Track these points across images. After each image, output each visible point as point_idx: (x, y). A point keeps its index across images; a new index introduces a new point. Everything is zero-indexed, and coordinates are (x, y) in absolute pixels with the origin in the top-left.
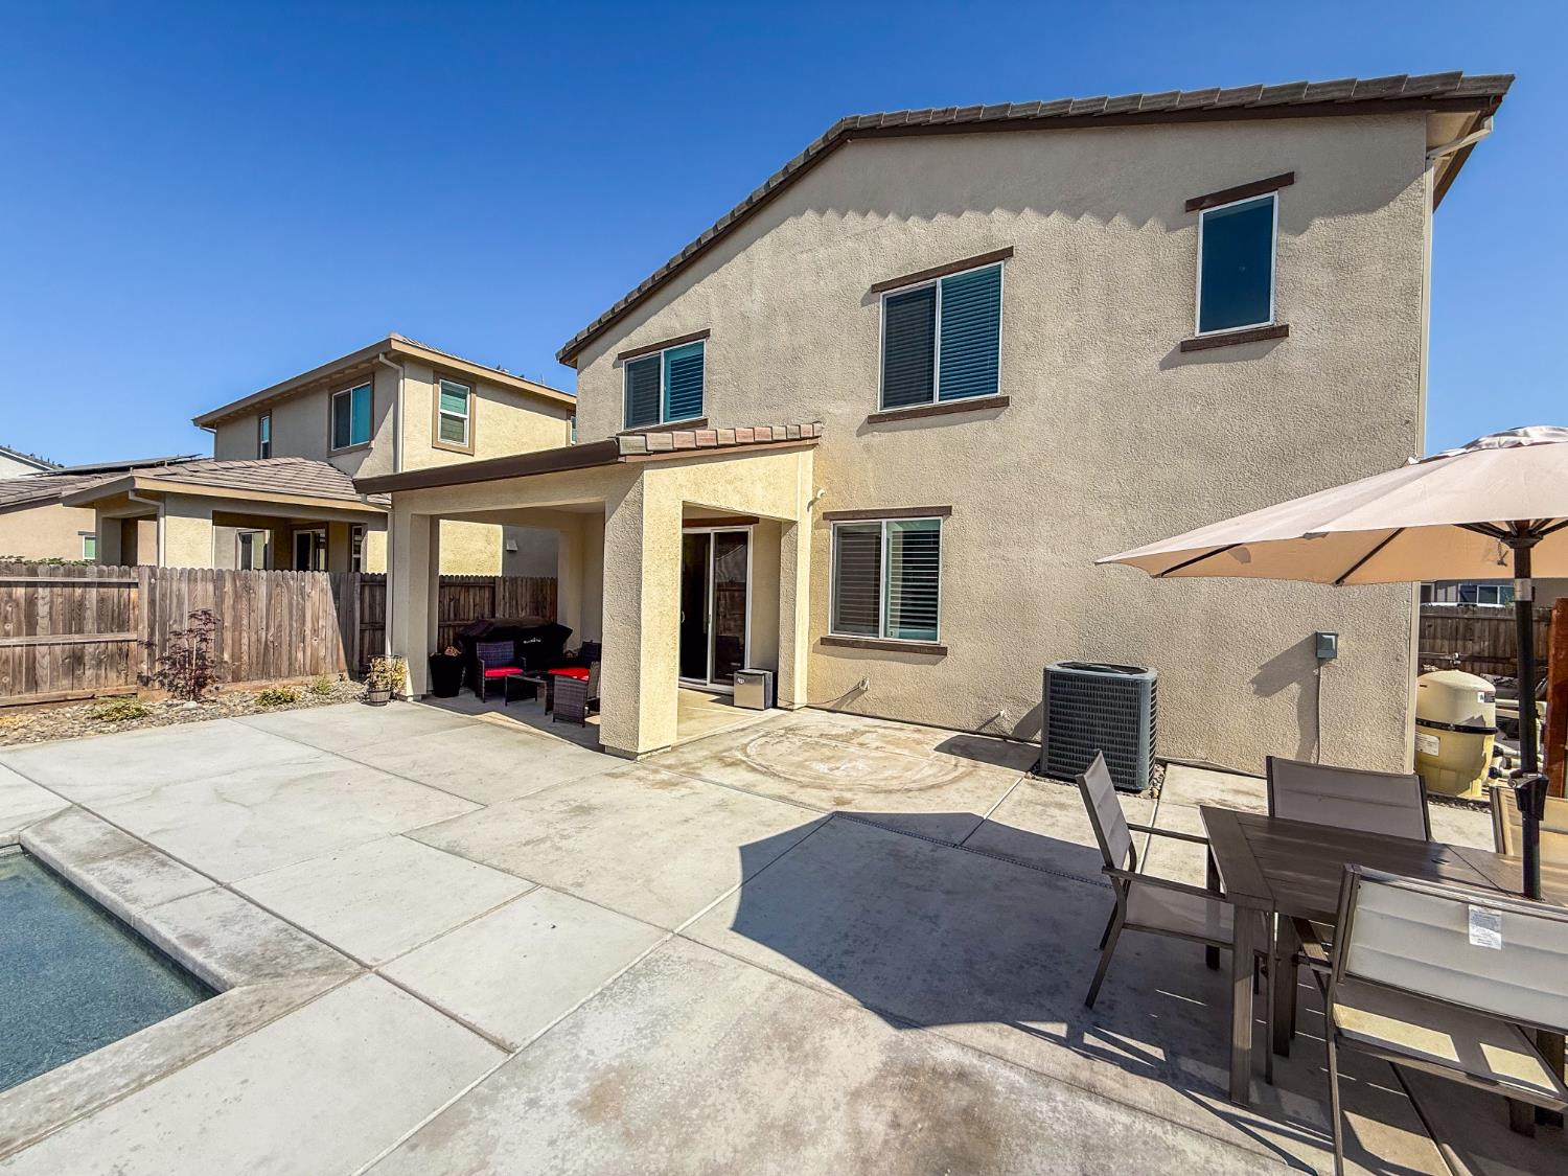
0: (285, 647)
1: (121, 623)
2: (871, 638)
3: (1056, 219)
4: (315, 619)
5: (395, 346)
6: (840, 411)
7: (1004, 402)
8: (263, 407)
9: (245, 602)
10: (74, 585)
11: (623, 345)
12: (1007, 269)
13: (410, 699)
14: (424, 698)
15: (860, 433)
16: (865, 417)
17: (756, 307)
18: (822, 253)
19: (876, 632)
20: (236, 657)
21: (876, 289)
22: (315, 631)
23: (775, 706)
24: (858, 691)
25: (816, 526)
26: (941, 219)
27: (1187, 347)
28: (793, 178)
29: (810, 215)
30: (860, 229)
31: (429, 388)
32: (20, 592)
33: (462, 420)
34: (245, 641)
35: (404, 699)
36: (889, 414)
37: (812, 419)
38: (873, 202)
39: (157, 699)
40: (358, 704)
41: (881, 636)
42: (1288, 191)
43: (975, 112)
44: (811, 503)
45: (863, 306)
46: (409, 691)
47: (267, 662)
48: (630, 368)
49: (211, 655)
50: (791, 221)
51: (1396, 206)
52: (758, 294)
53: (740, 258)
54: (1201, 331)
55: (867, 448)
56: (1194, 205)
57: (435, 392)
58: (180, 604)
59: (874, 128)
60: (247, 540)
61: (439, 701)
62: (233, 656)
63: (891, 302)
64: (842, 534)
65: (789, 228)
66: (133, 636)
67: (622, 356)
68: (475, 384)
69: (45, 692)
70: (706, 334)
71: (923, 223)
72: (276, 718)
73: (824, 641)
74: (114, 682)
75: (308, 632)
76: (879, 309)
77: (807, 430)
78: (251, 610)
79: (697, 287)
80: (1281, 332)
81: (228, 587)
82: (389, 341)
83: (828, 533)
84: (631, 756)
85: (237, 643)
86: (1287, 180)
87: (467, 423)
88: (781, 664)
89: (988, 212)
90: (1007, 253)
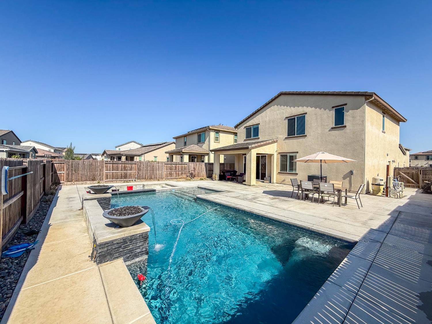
0: (200, 173)
2: (286, 172)
3: (313, 108)
6: (281, 137)
7: (306, 136)
8: (185, 136)
11: (245, 125)
12: (306, 116)
13: (217, 180)
14: (219, 180)
15: (284, 140)
16: (285, 138)
21: (286, 118)
23: (271, 183)
24: (284, 180)
25: (277, 155)
26: (296, 107)
27: (332, 128)
28: (273, 100)
29: (276, 106)
30: (283, 108)
33: (218, 137)
34: (196, 172)
36: (288, 137)
37: (276, 138)
38: (286, 104)
40: (210, 180)
41: (288, 172)
42: (346, 106)
44: (276, 151)
45: (284, 120)
47: (198, 175)
48: (246, 129)
50: (273, 107)
51: (361, 109)
53: (265, 112)
54: (335, 126)
55: (285, 142)
56: (333, 107)
57: (215, 133)
58: (191, 167)
59: (286, 93)
61: (221, 180)
62: (195, 174)
63: (289, 120)
64: (282, 156)
66: (186, 171)
67: (245, 127)
68: (220, 131)
69: (179, 177)
70: (259, 124)
71: (293, 108)
73: (279, 173)
74: (185, 177)
76: (287, 121)
77: (275, 140)
78: (197, 168)
79: (258, 116)
80: (345, 126)
81: (195, 165)
82: (208, 126)
83: (279, 156)
86: (346, 104)
88: (272, 176)
89: (303, 107)
90: (306, 113)
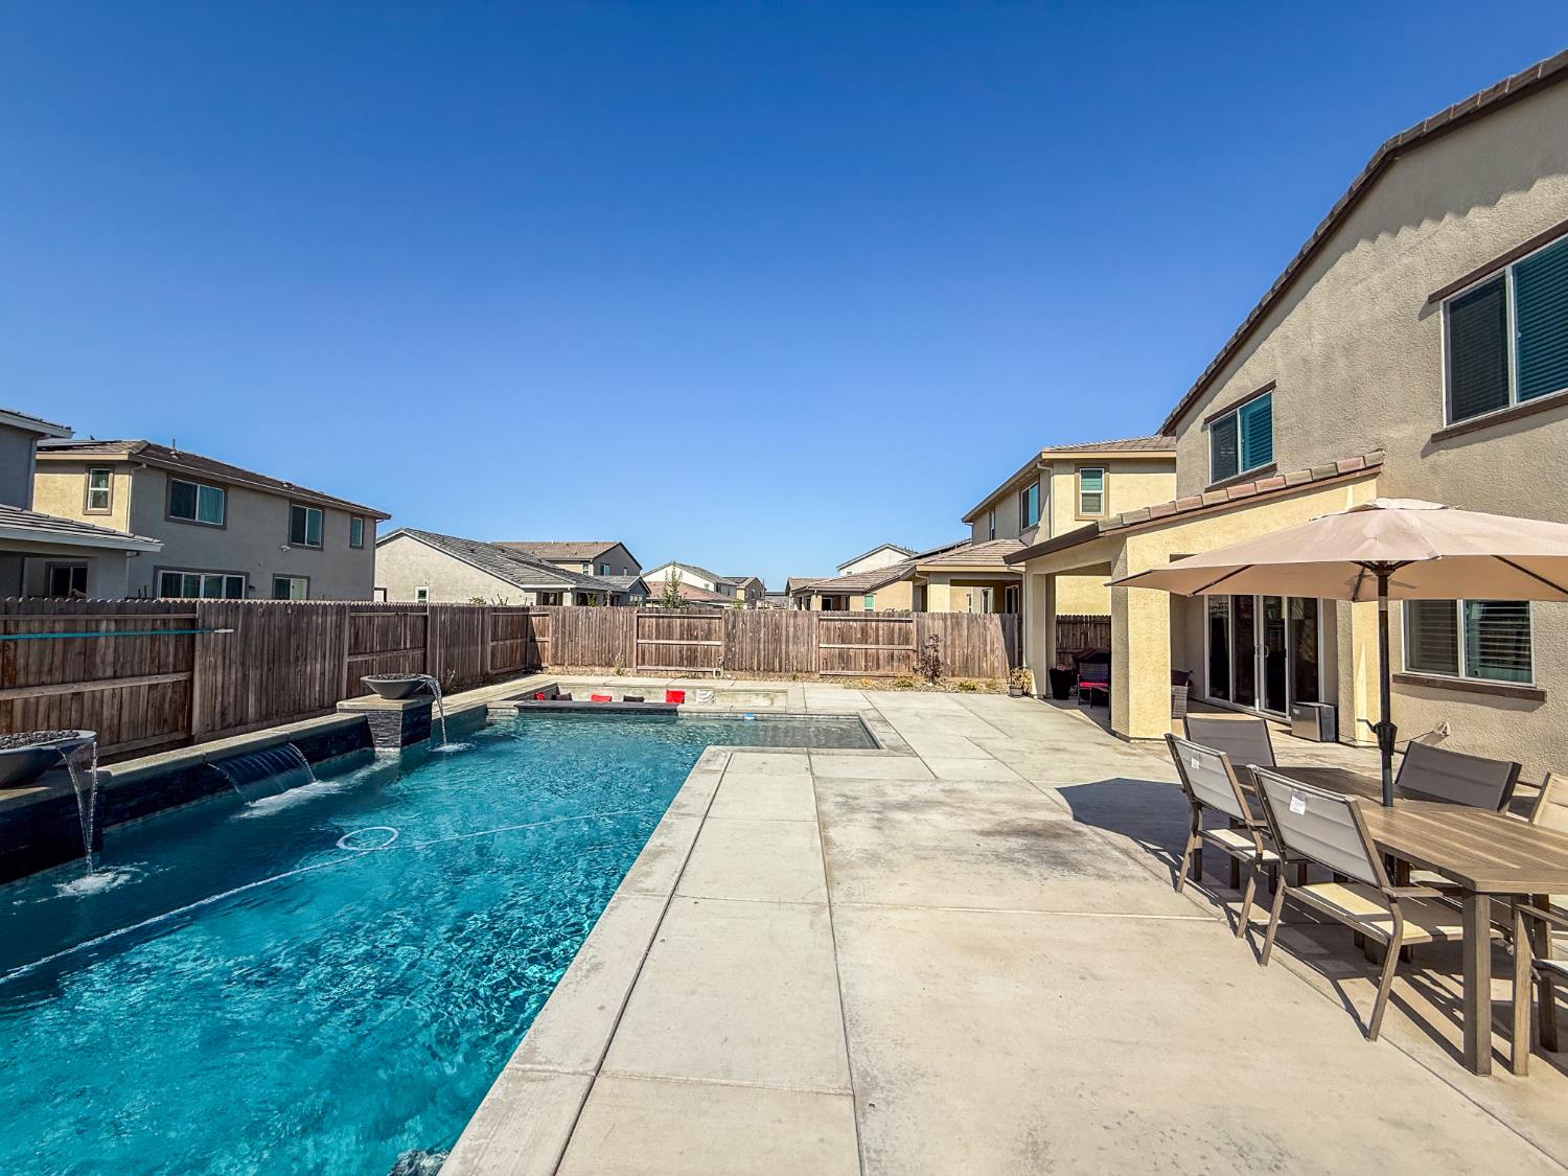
0: (977, 659)
1: (907, 642)
2: (1451, 678)
4: (992, 644)
5: (1044, 456)
6: (1403, 435)
8: (990, 507)
9: (957, 632)
10: (890, 621)
11: (1208, 412)
13: (1036, 697)
14: (1045, 698)
15: (1424, 454)
16: (1429, 437)
17: (1316, 350)
18: (1376, 279)
19: (1456, 671)
20: (953, 662)
21: (1433, 299)
22: (992, 651)
23: (1337, 741)
26: (1507, 200)
28: (1340, 220)
29: (1363, 246)
30: (1414, 240)
31: (1072, 477)
32: (874, 624)
33: (1099, 495)
34: (957, 654)
35: (1032, 696)
36: (1453, 430)
37: (1373, 447)
38: (1427, 209)
39: (920, 680)
40: (1006, 696)
41: (1462, 675)
43: (1533, 72)
45: (1420, 320)
46: (1034, 691)
47: (967, 667)
48: (1215, 428)
49: (941, 659)
50: (1345, 257)
52: (1318, 337)
53: (1300, 306)
55: (1434, 468)
57: (1076, 480)
58: (929, 631)
59: (1418, 137)
60: (986, 594)
61: (1056, 701)
62: (951, 662)
63: (1454, 307)
65: (1343, 265)
66: (911, 647)
67: (1207, 421)
68: (1108, 465)
69: (881, 672)
70: (1272, 386)
71: (1486, 211)
72: (964, 696)
73: (1397, 679)
74: (904, 672)
75: (988, 651)
76: (1440, 318)
77: (1371, 458)
78: (960, 636)
79: (1265, 344)
81: (949, 623)
82: (1041, 454)
84: (1127, 739)
85: (953, 655)
87: (1103, 496)
88: (1341, 698)
